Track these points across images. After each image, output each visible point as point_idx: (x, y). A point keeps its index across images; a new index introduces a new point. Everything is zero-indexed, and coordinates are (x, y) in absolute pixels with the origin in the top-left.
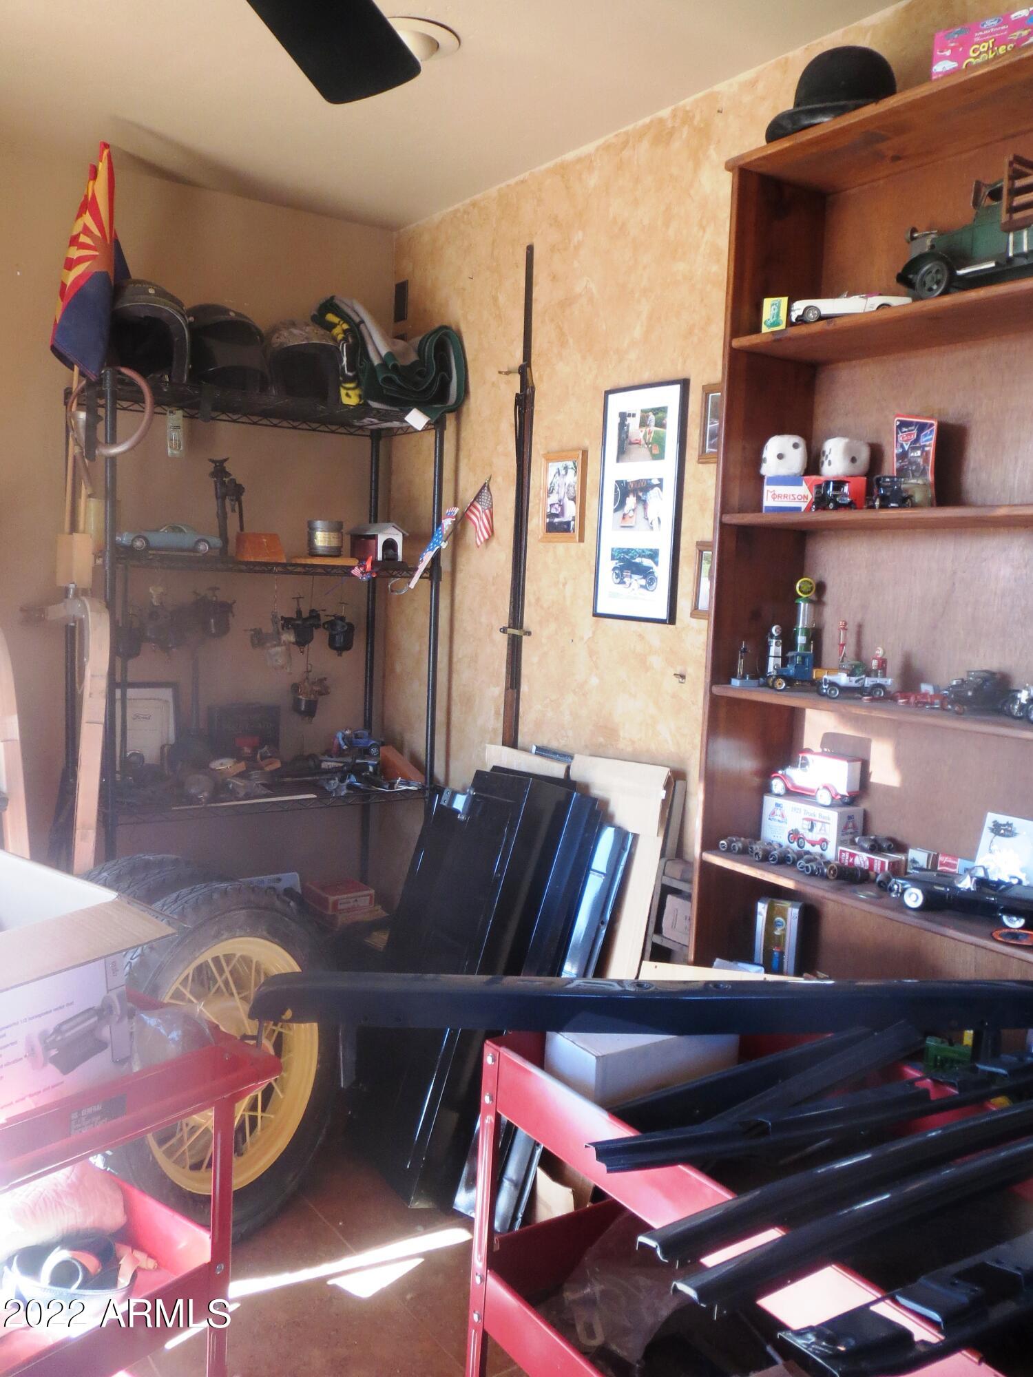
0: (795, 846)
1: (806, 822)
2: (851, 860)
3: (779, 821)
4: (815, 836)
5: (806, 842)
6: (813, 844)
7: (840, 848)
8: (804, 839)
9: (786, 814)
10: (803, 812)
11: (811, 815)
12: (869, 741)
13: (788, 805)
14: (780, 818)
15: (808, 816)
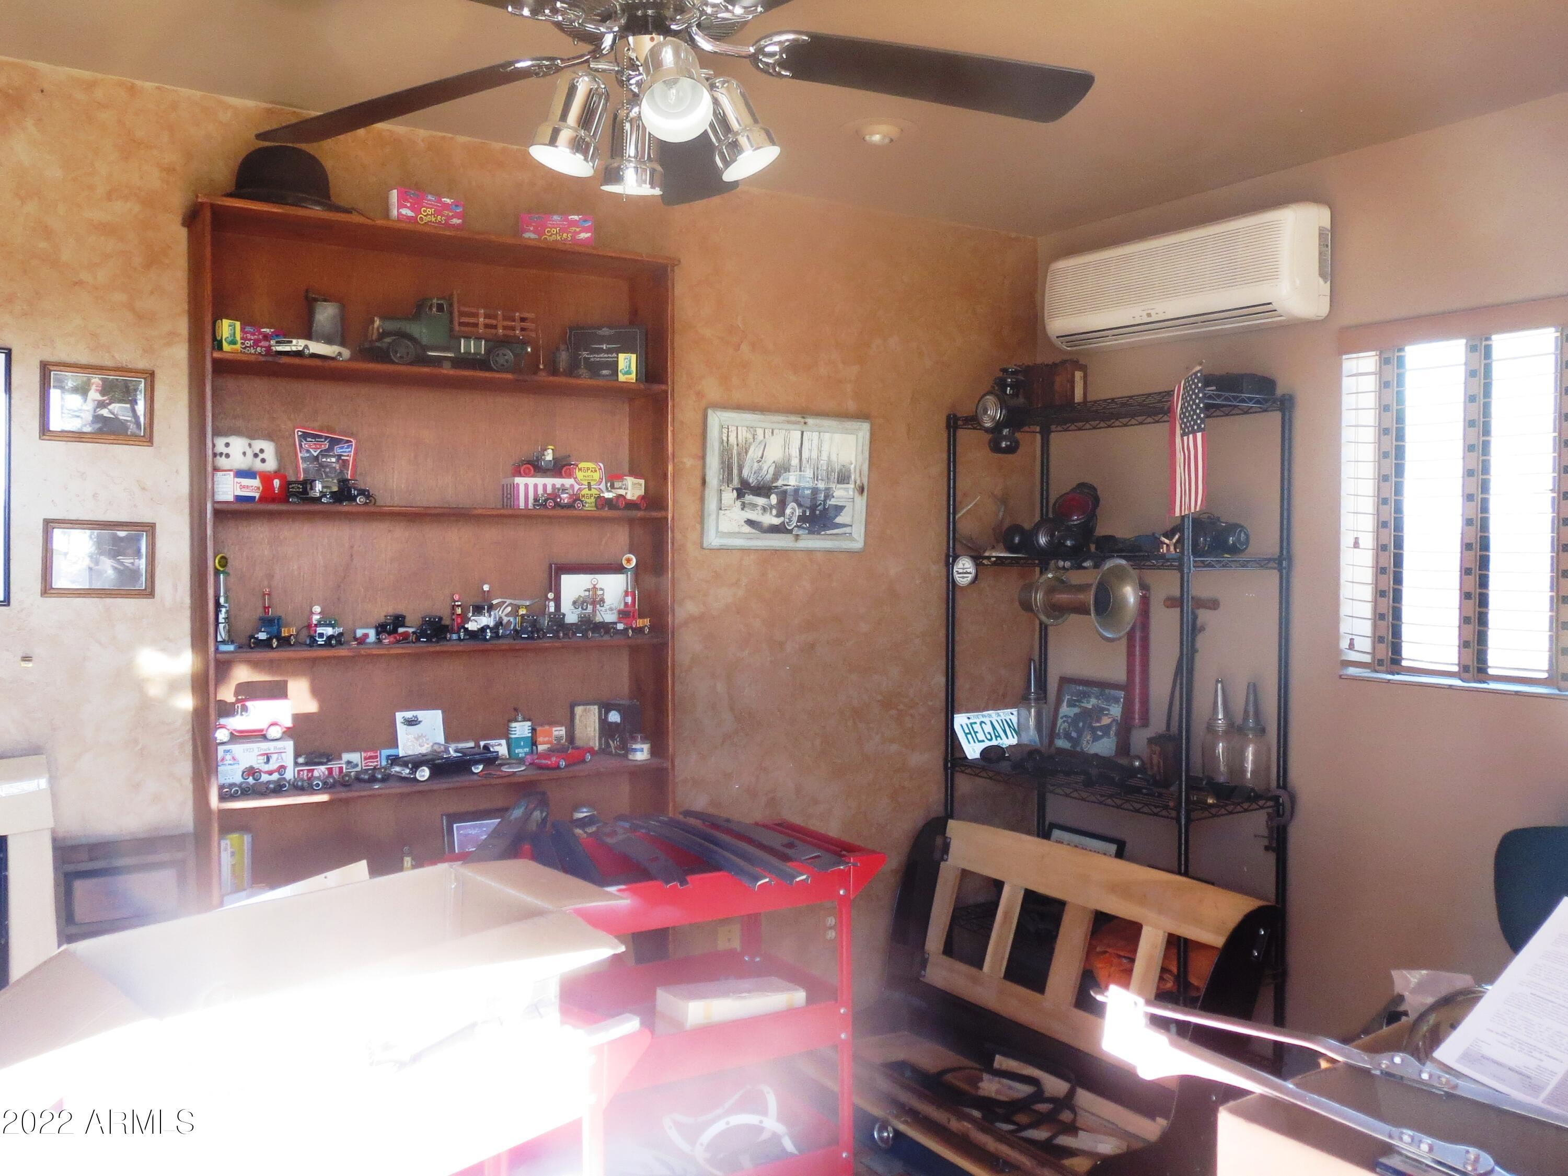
0: (251, 780)
1: (262, 758)
2: (310, 775)
3: (230, 764)
4: (273, 765)
5: (262, 774)
6: (270, 773)
7: (297, 769)
8: (260, 772)
9: (237, 756)
10: (256, 750)
11: (265, 750)
12: (286, 683)
13: (238, 749)
14: (231, 762)
15: (262, 752)
